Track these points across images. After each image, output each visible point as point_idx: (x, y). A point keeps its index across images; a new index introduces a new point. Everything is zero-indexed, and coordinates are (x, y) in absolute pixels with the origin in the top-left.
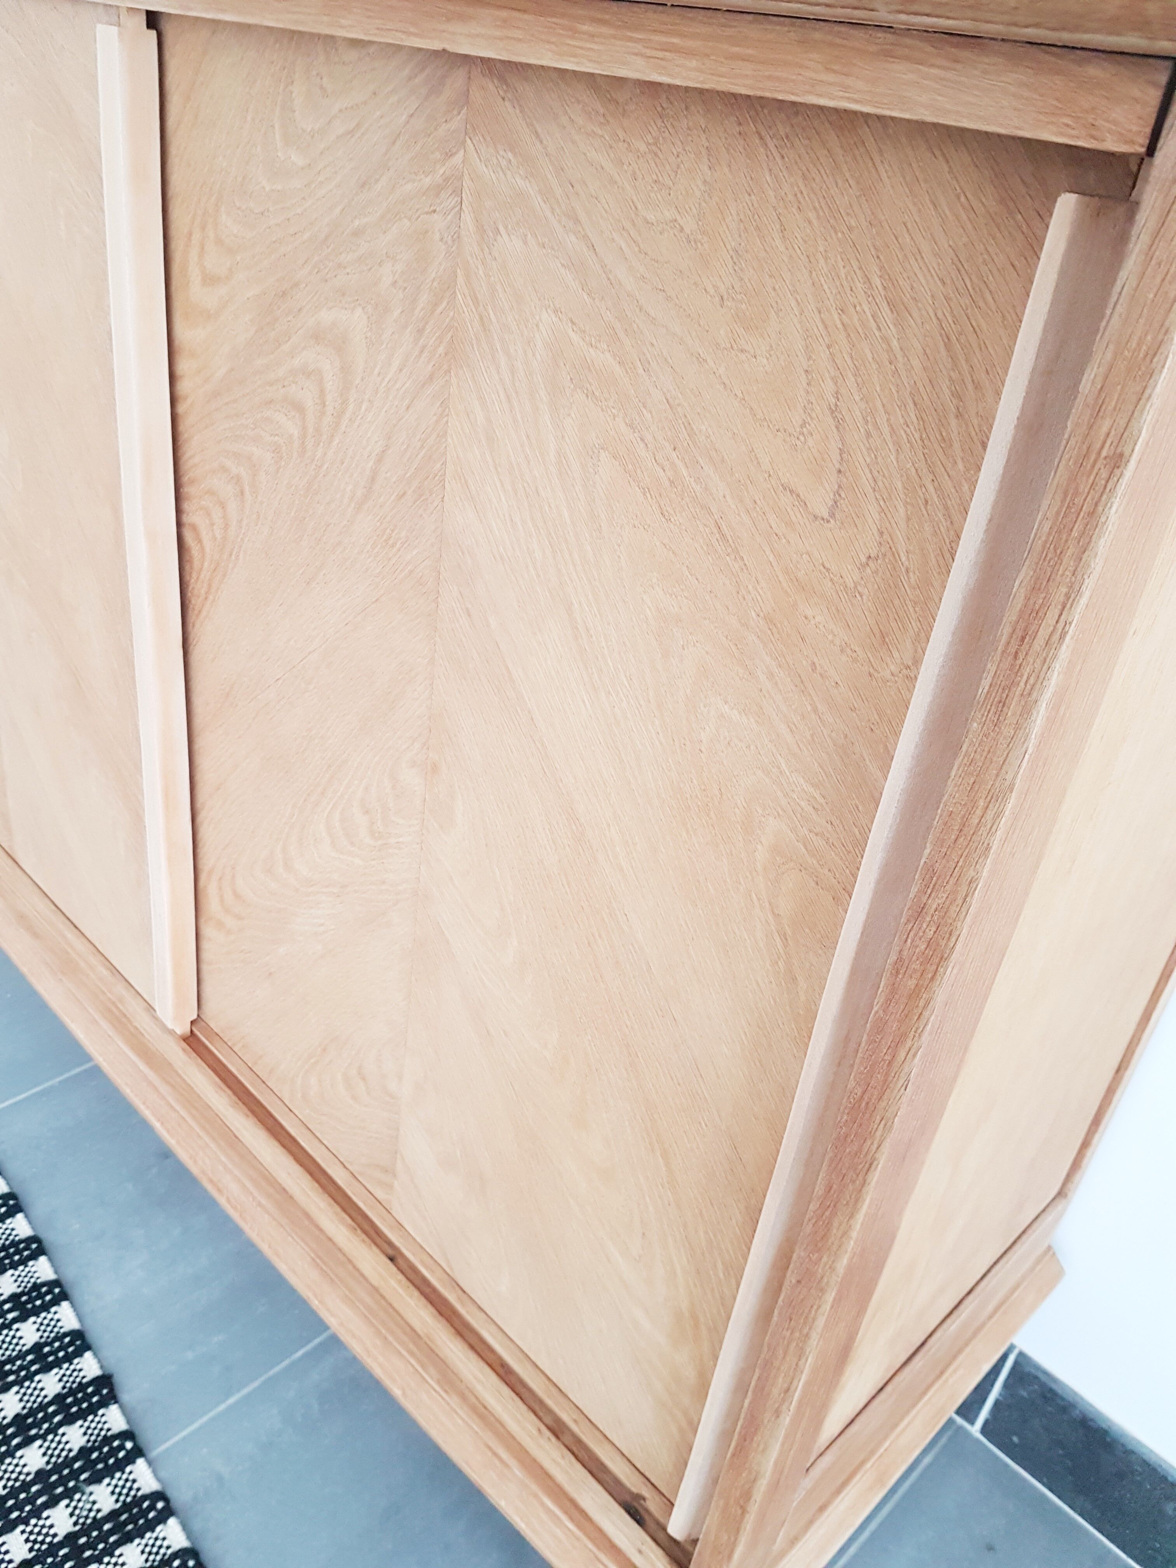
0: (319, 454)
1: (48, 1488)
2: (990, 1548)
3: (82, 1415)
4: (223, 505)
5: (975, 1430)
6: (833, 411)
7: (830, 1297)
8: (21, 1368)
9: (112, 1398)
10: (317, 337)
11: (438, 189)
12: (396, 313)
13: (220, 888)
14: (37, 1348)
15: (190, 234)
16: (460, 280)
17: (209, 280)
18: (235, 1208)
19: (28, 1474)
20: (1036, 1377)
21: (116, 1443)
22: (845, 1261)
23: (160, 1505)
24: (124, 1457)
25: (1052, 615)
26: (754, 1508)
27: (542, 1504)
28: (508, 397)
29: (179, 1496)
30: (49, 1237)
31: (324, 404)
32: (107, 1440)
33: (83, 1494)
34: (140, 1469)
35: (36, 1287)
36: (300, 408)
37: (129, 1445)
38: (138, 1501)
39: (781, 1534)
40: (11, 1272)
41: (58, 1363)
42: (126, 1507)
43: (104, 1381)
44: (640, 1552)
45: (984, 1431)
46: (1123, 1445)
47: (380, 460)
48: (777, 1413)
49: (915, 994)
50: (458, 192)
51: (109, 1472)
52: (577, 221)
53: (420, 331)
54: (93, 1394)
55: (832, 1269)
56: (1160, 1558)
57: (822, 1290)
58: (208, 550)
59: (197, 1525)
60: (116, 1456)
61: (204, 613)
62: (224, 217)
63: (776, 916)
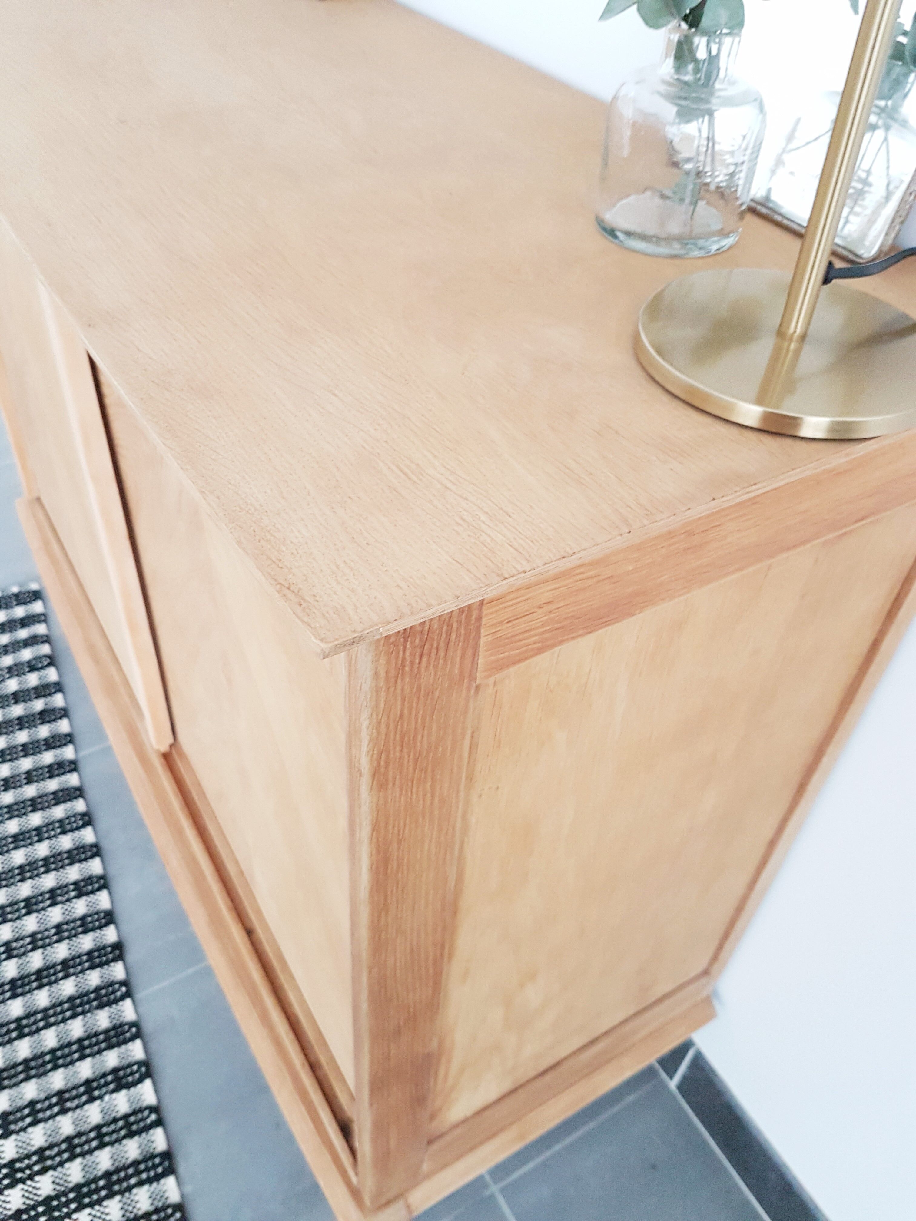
1: (73, 1007)
2: (654, 1168)
3: (101, 965)
5: (673, 1084)
8: (73, 929)
9: (120, 957)
14: (83, 918)
20: (705, 1069)
21: (117, 987)
23: (134, 1030)
24: (119, 996)
29: (148, 1027)
30: (106, 845)
32: (112, 984)
33: (92, 1014)
34: (127, 1005)
35: (90, 878)
37: (124, 989)
38: (122, 1025)
41: (94, 929)
42: (114, 1028)
43: (118, 946)
51: (109, 1004)
54: (110, 953)
59: (153, 1046)
60: (115, 994)
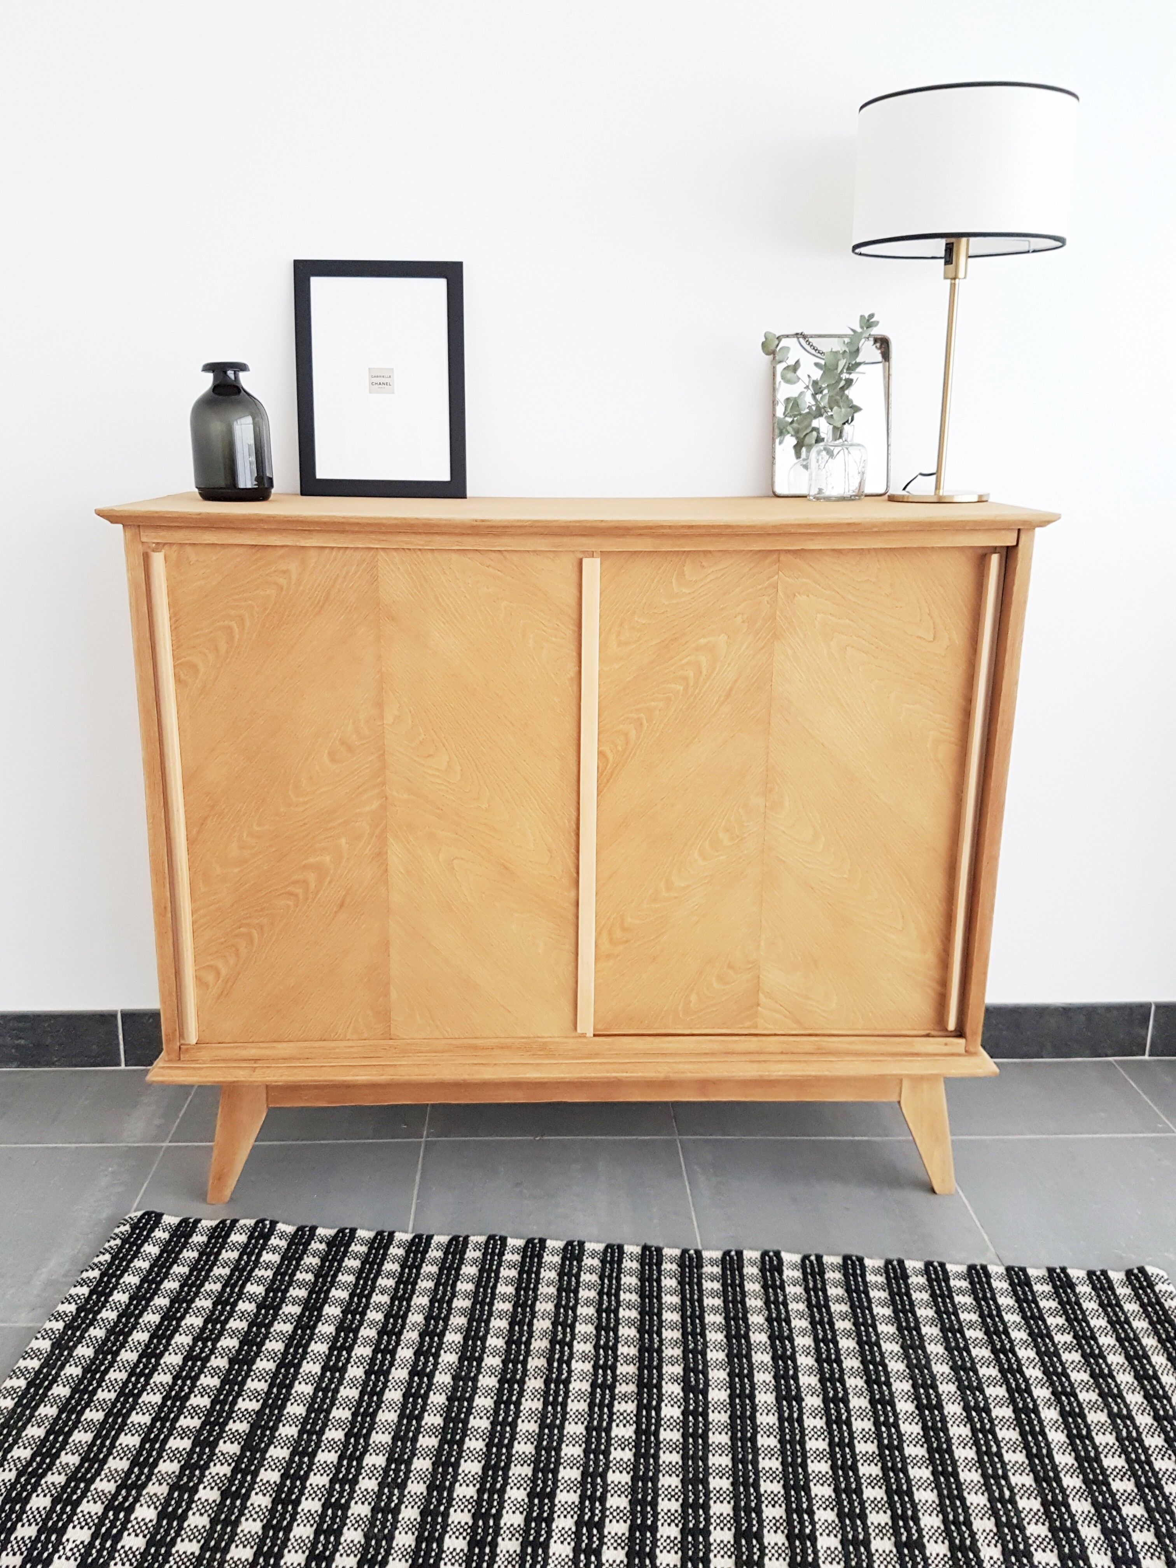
13: (610, 934)
16: (778, 613)
28: (804, 643)
31: (701, 672)
61: (605, 790)
62: (636, 618)
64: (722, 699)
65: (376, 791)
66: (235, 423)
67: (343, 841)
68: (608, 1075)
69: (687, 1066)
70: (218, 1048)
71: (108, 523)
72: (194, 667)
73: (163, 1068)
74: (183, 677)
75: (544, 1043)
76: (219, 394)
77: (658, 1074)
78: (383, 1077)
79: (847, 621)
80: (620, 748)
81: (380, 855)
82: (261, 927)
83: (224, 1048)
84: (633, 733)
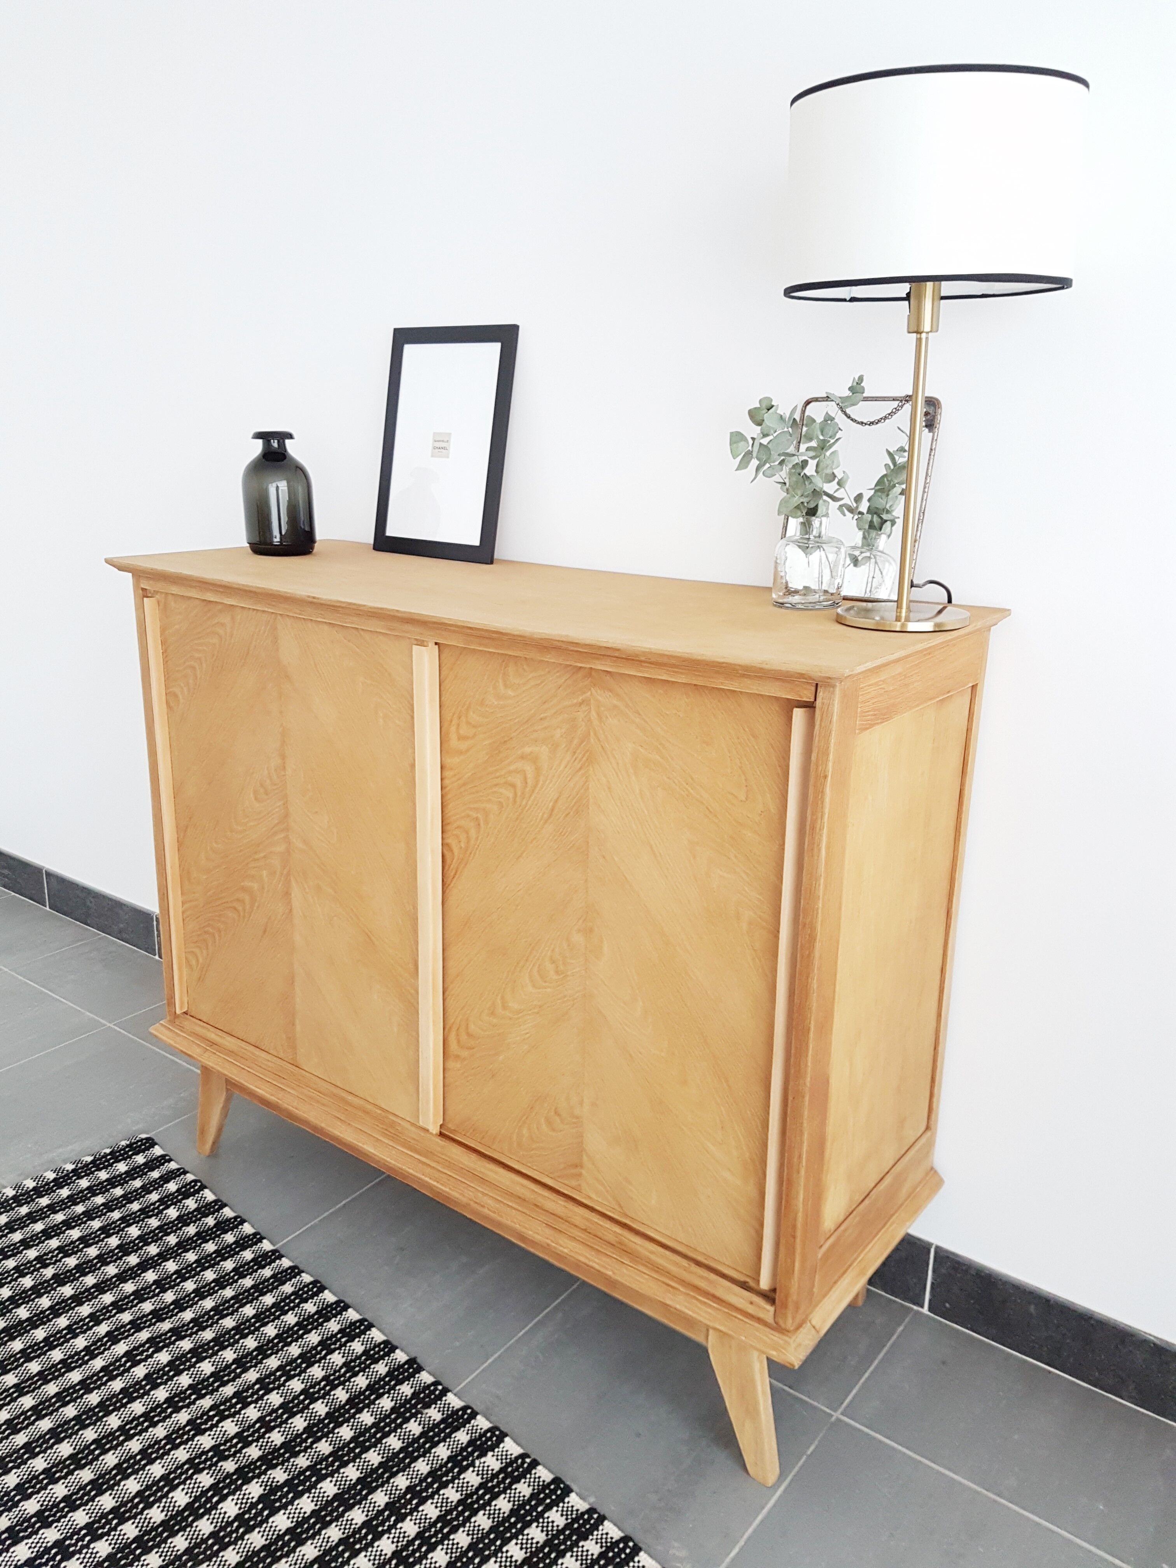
0: (524, 803)
1: (401, 1415)
2: (944, 1363)
3: (406, 1379)
4: (467, 832)
5: (925, 1310)
6: (741, 768)
7: (807, 1098)
8: (361, 1363)
9: (420, 1368)
10: (522, 757)
11: (581, 704)
12: (563, 746)
13: (458, 1035)
14: (366, 1352)
15: (451, 721)
16: (592, 734)
17: (461, 738)
18: (494, 1212)
19: (386, 1411)
20: (948, 1257)
21: (432, 1388)
22: (809, 1079)
23: (469, 1411)
24: (439, 1394)
25: (819, 822)
26: (799, 1234)
27: (697, 1299)
28: (617, 773)
29: (478, 1405)
30: (350, 1296)
31: (526, 783)
32: (426, 1388)
33: (422, 1414)
34: (451, 1397)
36: (513, 786)
37: (440, 1387)
38: (455, 1412)
39: (817, 1280)
40: (334, 1319)
41: (382, 1358)
42: (449, 1416)
43: (411, 1362)
44: (751, 1303)
45: (930, 1310)
46: (1001, 1280)
47: (556, 801)
48: (798, 1172)
49: (809, 955)
50: (589, 704)
51: (433, 1401)
52: (640, 714)
53: (575, 753)
54: (409, 1368)
55: (805, 1084)
56: (1037, 1346)
57: (803, 1097)
58: (456, 854)
59: (494, 1416)
60: (434, 1394)
61: (452, 885)
62: (471, 713)
63: (755, 950)
64: (546, 816)
65: (282, 835)
66: (270, 485)
67: (265, 873)
68: (423, 1177)
69: (490, 1202)
70: (196, 1024)
71: (116, 570)
72: (176, 695)
73: (165, 1027)
74: (172, 704)
75: (394, 1122)
76: (267, 460)
77: (461, 1197)
78: (273, 1098)
79: (658, 757)
80: (463, 845)
81: (287, 894)
82: (219, 931)
83: (200, 1026)
84: (473, 833)
